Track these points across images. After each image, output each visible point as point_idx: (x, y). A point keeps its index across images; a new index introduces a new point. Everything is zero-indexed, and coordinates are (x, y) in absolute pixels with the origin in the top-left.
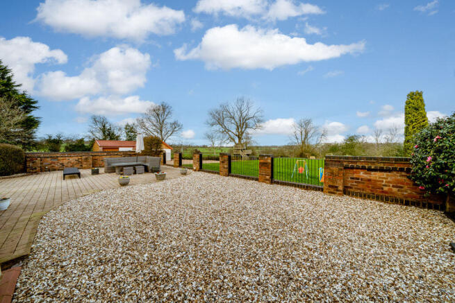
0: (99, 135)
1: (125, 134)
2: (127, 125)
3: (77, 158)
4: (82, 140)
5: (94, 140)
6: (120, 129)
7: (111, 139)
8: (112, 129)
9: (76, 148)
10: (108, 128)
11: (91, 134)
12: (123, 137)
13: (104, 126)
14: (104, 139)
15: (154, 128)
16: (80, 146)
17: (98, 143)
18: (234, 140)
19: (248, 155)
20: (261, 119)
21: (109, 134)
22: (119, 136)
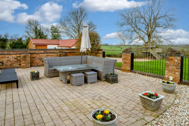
0: (33, 35)
1: (51, 34)
2: (53, 27)
3: (15, 56)
4: (20, 39)
5: (29, 39)
6: (47, 30)
7: (41, 38)
8: (42, 30)
9: (17, 45)
10: (39, 29)
11: (27, 34)
12: (50, 37)
13: (36, 28)
14: (36, 38)
15: (73, 28)
16: (19, 44)
17: (32, 41)
18: (143, 39)
19: (158, 53)
20: (173, 17)
21: (40, 35)
22: (46, 36)
